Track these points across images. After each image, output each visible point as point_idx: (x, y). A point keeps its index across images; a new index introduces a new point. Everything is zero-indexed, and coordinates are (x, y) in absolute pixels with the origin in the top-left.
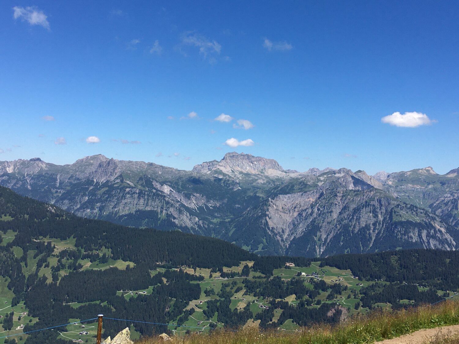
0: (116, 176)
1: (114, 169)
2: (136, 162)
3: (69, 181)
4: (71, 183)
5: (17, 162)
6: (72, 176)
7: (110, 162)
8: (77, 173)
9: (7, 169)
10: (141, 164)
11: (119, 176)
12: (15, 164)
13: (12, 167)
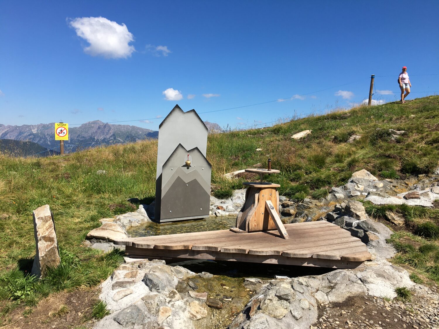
0: (111, 135)
1: (109, 131)
2: (124, 126)
3: (77, 138)
4: (79, 140)
5: (39, 125)
6: (79, 136)
7: (106, 126)
8: (83, 133)
9: (33, 130)
10: (127, 127)
11: (113, 135)
12: (38, 126)
13: (36, 129)
